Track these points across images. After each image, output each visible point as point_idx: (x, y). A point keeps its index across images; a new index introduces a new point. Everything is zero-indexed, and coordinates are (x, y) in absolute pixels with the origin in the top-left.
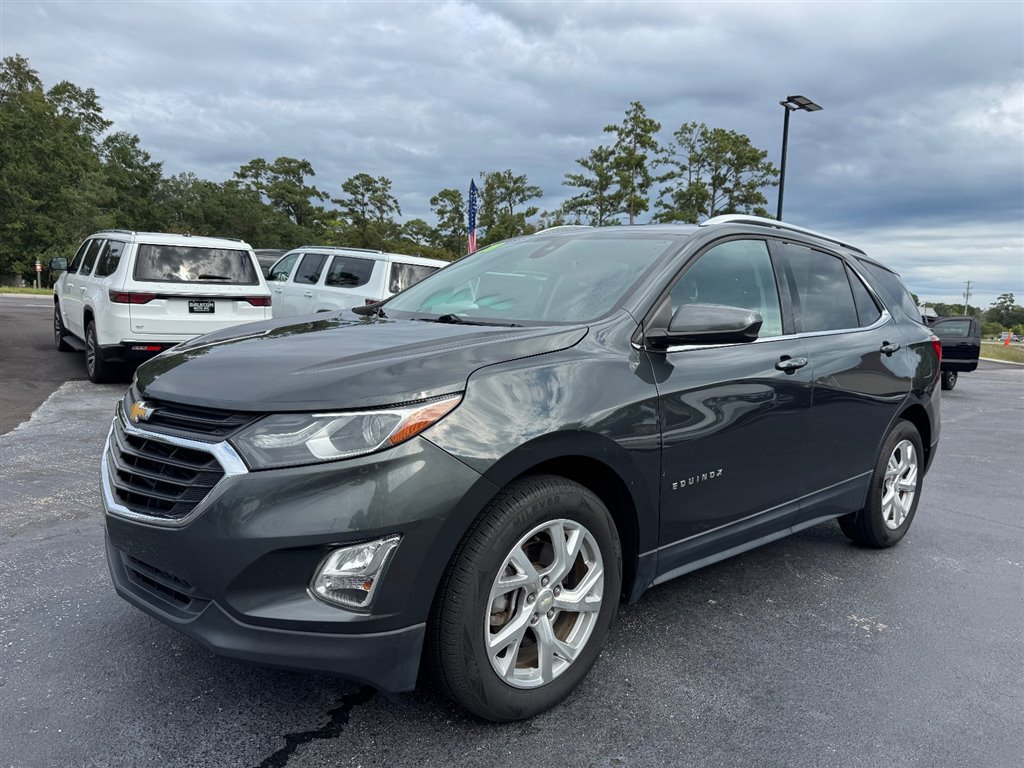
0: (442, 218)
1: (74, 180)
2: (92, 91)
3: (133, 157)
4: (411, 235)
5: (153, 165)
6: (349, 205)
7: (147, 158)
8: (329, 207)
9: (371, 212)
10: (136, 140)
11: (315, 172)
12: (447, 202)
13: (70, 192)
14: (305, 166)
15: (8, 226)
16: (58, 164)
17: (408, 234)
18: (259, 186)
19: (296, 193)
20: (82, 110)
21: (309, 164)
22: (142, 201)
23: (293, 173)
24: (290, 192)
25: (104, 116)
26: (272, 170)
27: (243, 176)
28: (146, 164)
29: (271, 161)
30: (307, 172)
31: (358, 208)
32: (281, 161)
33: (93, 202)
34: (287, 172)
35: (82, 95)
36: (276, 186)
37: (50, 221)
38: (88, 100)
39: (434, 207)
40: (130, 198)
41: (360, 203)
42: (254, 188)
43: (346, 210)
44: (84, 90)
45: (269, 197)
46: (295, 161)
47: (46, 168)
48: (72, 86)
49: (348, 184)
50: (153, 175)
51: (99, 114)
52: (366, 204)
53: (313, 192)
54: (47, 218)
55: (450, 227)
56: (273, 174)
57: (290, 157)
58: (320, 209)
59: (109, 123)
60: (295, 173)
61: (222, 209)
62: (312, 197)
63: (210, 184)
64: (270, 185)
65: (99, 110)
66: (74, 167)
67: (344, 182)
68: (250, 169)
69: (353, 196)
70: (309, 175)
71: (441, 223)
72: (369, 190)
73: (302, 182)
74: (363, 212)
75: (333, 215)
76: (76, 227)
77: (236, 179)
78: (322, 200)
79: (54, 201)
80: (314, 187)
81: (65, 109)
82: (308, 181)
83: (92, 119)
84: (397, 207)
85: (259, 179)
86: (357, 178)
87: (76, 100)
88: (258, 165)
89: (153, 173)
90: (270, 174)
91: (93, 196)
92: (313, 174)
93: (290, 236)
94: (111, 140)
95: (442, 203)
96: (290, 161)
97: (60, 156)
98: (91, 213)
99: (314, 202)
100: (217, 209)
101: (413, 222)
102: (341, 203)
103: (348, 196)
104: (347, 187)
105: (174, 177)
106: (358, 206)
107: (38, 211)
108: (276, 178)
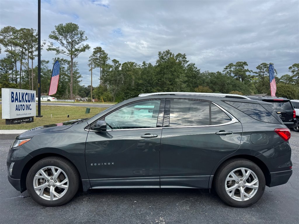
0: (294, 73)
1: (178, 77)
2: (185, 54)
3: (193, 69)
4: (284, 80)
5: (198, 70)
6: (258, 73)
7: (196, 68)
8: (252, 74)
9: (266, 74)
10: (194, 64)
11: (248, 64)
12: (296, 68)
13: (177, 80)
14: (245, 63)
15: (164, 89)
16: (175, 73)
17: (283, 80)
18: (231, 71)
19: (242, 72)
20: (182, 59)
21: (246, 62)
22: (194, 80)
23: (241, 66)
24: (239, 72)
25: (187, 60)
26: (235, 66)
27: (226, 69)
28: (196, 70)
29: (235, 64)
30: (245, 65)
31: (262, 74)
32: (238, 63)
33: (181, 81)
34: (239, 66)
35: (182, 56)
36: (236, 71)
37: (172, 87)
38: (184, 56)
39: (290, 70)
40: (191, 79)
41: (262, 72)
42: (229, 72)
43: (257, 75)
44: (183, 54)
45: (234, 74)
46: (242, 62)
47: (173, 75)
48: (180, 54)
49: (258, 67)
50: (198, 73)
51: (186, 59)
52: (265, 72)
53: (248, 70)
54: (172, 86)
55: (297, 76)
56: (235, 67)
57: (240, 61)
58: (249, 76)
59: (188, 61)
60: (242, 66)
61: (215, 79)
62: (247, 72)
63: (213, 73)
64: (234, 70)
65: (186, 58)
66: (178, 74)
67: (257, 66)
68: (228, 66)
69: (260, 70)
70: (246, 66)
71: (293, 75)
72: (266, 68)
73: (244, 68)
74: (263, 75)
75: (253, 77)
76: (178, 88)
77: (224, 70)
78: (250, 73)
79: (174, 82)
80: (248, 69)
81: (179, 60)
82: (246, 68)
83: (184, 61)
84: (276, 72)
85: (231, 69)
86: (261, 64)
87: (181, 57)
88: (231, 65)
89: (198, 72)
90: (234, 67)
91: (182, 80)
92: (247, 65)
93: (236, 85)
94: (189, 65)
95: (293, 68)
96: (240, 63)
97: (176, 71)
98: (181, 84)
99: (247, 74)
100: (214, 79)
101: (284, 76)
102: (256, 73)
103: (258, 71)
104: (257, 68)
105: (203, 72)
106: (261, 73)
107: (170, 85)
108: (236, 68)
